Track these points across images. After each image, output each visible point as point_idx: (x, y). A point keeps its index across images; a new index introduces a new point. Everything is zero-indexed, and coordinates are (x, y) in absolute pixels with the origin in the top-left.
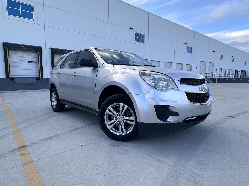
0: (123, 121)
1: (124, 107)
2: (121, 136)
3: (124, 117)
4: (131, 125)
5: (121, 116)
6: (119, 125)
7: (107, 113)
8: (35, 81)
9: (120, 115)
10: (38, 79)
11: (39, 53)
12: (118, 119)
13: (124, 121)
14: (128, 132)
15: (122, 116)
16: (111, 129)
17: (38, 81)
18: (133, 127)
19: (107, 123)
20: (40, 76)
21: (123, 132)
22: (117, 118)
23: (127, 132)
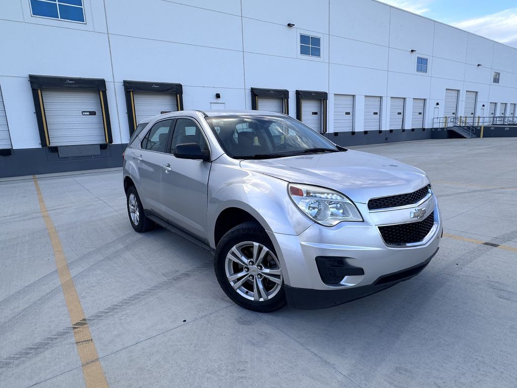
0: (259, 274)
1: (260, 249)
2: (256, 302)
3: (261, 267)
4: (276, 283)
5: (255, 266)
6: (253, 282)
7: (230, 260)
8: (98, 151)
9: (253, 264)
10: (103, 147)
11: (101, 93)
12: (250, 270)
13: (261, 276)
14: (270, 297)
15: (258, 266)
16: (239, 288)
17: (104, 151)
18: (279, 287)
19: (231, 277)
20: (108, 141)
21: (260, 296)
22: (248, 269)
23: (268, 295)
